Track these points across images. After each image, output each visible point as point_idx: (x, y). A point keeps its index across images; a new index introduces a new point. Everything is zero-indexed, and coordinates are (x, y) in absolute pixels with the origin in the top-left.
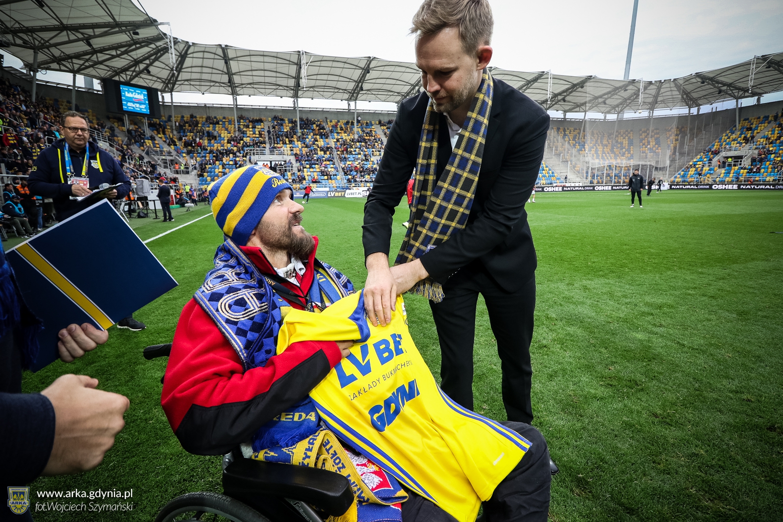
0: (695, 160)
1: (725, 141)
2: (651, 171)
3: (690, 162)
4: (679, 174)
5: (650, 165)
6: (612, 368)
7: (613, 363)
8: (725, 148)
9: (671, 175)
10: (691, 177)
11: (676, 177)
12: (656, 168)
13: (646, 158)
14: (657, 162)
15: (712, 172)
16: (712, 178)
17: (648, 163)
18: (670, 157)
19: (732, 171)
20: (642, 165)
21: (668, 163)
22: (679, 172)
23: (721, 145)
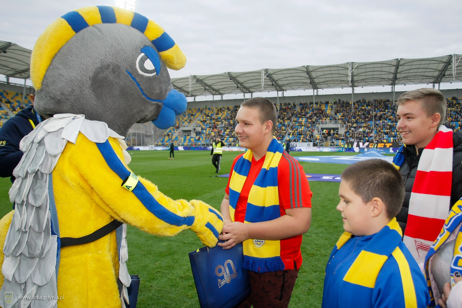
0: (167, 131)
1: (181, 121)
2: (143, 138)
3: (165, 132)
4: (160, 140)
5: (142, 133)
6: (157, 263)
7: (156, 261)
8: (182, 125)
9: (155, 140)
10: (167, 142)
11: (158, 142)
12: (146, 136)
13: (140, 128)
14: (146, 132)
15: (177, 139)
16: (178, 143)
17: (141, 132)
18: (153, 129)
19: (187, 139)
20: (138, 133)
21: (153, 132)
22: (160, 139)
23: (180, 123)
